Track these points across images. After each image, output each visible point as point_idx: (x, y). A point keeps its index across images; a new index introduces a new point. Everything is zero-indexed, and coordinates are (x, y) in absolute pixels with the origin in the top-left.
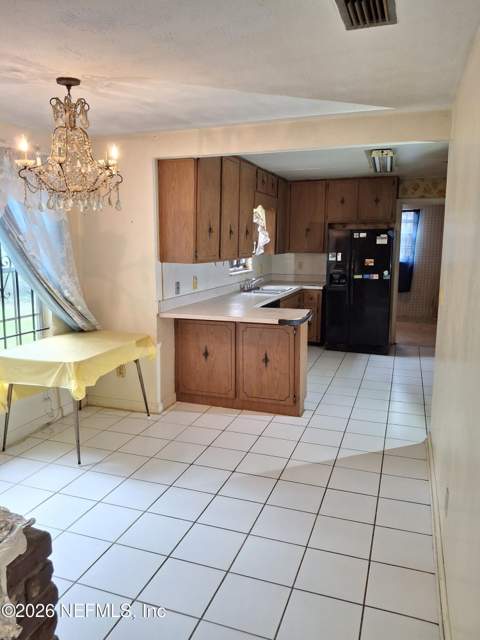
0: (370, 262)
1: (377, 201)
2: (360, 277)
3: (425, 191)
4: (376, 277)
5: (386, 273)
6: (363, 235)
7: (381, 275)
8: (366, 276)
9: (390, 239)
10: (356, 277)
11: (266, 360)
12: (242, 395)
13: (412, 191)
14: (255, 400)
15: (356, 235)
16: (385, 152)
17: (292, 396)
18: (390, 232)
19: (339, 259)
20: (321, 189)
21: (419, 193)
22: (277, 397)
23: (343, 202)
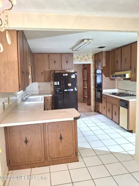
0: (70, 85)
1: (67, 62)
2: (67, 90)
3: (81, 59)
4: (72, 90)
5: (75, 88)
6: (67, 75)
7: (74, 89)
8: (69, 90)
9: (76, 76)
10: (65, 90)
11: (61, 138)
12: (49, 159)
13: (76, 59)
14: (56, 159)
15: (64, 75)
16: (89, 40)
17: (75, 153)
18: (76, 73)
19: (58, 84)
20: (46, 57)
21: (79, 59)
22: (67, 155)
23: (55, 62)
